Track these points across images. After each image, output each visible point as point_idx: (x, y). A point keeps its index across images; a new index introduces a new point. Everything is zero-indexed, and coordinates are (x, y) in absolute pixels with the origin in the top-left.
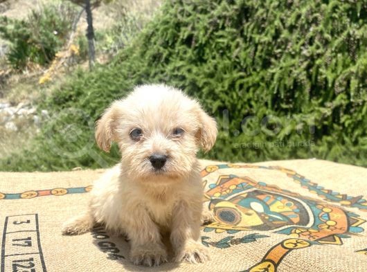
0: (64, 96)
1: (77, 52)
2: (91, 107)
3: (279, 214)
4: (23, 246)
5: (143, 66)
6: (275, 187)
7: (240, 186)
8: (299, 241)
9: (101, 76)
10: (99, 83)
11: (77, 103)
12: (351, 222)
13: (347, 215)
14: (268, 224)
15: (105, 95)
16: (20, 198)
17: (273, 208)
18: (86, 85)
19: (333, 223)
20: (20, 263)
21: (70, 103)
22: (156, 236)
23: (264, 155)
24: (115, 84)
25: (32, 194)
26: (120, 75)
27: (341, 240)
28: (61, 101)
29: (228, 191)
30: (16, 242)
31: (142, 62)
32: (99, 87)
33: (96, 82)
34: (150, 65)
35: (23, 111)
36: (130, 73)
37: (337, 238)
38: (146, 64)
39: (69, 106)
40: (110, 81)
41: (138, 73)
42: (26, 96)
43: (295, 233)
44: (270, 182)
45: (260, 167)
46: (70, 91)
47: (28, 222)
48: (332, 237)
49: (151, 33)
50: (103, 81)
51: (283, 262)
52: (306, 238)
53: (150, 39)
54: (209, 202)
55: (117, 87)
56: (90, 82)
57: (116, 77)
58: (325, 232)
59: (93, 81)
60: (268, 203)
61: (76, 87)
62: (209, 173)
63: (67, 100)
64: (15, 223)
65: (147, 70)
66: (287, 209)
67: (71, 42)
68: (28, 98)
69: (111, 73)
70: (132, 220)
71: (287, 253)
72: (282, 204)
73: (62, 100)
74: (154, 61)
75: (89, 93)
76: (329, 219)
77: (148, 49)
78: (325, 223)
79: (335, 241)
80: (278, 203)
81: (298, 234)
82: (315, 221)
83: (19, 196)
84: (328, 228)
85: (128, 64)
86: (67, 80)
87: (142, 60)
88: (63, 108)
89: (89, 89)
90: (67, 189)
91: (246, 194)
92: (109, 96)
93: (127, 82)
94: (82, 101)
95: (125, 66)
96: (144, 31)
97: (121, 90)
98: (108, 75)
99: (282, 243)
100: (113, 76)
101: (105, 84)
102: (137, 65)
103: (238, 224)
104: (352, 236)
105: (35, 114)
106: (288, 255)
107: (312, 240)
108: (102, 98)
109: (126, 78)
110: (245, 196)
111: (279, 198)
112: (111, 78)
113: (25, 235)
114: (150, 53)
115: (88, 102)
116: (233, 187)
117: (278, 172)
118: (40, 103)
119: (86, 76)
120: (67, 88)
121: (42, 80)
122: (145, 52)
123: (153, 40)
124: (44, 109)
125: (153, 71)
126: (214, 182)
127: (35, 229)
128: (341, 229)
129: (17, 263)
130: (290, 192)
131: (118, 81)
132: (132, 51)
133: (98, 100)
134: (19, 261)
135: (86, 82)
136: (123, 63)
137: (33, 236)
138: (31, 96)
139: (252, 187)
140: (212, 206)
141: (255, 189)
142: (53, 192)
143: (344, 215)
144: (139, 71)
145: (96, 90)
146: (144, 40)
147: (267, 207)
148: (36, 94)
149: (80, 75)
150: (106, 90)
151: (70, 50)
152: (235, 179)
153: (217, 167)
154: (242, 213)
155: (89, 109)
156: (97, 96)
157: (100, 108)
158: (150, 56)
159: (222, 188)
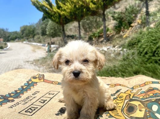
0: (132, 42)
1: (140, 23)
9: (149, 33)
10: (148, 36)
11: (137, 46)
15: (150, 41)
18: (142, 37)
20: (32, 108)
21: (135, 46)
24: (155, 36)
26: (158, 32)
29: (147, 96)
30: (41, 101)
32: (148, 38)
33: (146, 36)
35: (117, 49)
39: (134, 47)
40: (153, 35)
42: (119, 43)
46: (135, 40)
47: (53, 94)
54: (128, 100)
56: (144, 36)
57: (156, 33)
59: (145, 35)
61: (138, 38)
67: (138, 18)
73: (132, 44)
75: (143, 41)
86: (134, 35)
88: (132, 48)
89: (143, 39)
92: (152, 42)
94: (139, 45)
97: (157, 39)
98: (153, 32)
101: (150, 36)
105: (121, 50)
108: (148, 43)
112: (154, 34)
115: (142, 45)
116: (151, 95)
118: (123, 46)
119: (143, 33)
120: (134, 39)
121: (124, 36)
124: (125, 48)
133: (146, 44)
135: (142, 36)
138: (120, 43)
145: (146, 39)
148: (122, 42)
149: (141, 33)
150: (150, 39)
151: (137, 22)
152: (155, 90)
153: (151, 83)
154: (138, 109)
155: (142, 48)
156: (146, 42)
157: (147, 47)
159: (146, 94)
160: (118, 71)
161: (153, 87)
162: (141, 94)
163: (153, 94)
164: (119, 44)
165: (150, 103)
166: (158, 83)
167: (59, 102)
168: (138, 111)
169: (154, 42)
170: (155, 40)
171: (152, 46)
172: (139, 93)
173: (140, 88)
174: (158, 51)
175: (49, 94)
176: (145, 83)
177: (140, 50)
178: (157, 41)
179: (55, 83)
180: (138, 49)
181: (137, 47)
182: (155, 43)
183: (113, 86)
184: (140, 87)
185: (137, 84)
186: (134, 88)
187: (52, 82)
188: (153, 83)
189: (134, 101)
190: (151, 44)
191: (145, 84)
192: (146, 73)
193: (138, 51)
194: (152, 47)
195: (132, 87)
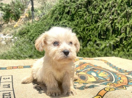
0: (23, 32)
1: (27, 16)
2: (33, 36)
3: (102, 77)
4: (7, 87)
5: (52, 22)
6: (100, 67)
7: (87, 66)
8: (111, 88)
9: (36, 25)
10: (36, 27)
11: (27, 35)
12: (129, 81)
13: (127, 78)
14: (98, 81)
16: (6, 69)
17: (100, 75)
19: (122, 81)
20: (5, 94)
21: (25, 35)
22: (57, 85)
23: (95, 55)
25: (11, 68)
26: (43, 25)
27: (126, 88)
28: (22, 34)
29: (83, 68)
30: (4, 86)
31: (51, 20)
32: (36, 29)
33: (34, 27)
34: (54, 21)
35: (8, 37)
36: (47, 24)
37: (124, 87)
38: (53, 21)
40: (40, 27)
41: (50, 24)
43: (108, 84)
44: (98, 65)
45: (95, 59)
46: (25, 30)
47: (9, 78)
48: (122, 86)
49: (54, 10)
50: (37, 27)
51: (105, 96)
52: (113, 87)
53: (54, 12)
55: (42, 29)
57: (42, 25)
58: (120, 85)
59: (33, 27)
60: (98, 73)
61: (27, 29)
62: (76, 61)
63: (24, 34)
64: (4, 79)
65: (53, 23)
66: (105, 75)
67: (25, 12)
68: (10, 33)
69: (40, 24)
70: (48, 79)
71: (106, 93)
72: (103, 74)
74: (55, 20)
75: (32, 31)
76: (121, 80)
77: (53, 15)
78: (119, 81)
79: (124, 88)
80: (102, 73)
81: (110, 85)
82: (115, 80)
83: (6, 68)
84: (120, 83)
85: (46, 21)
87: (51, 19)
88: (22, 36)
89: (32, 30)
90: (24, 66)
92: (39, 32)
93: (46, 27)
94: (29, 34)
95: (45, 21)
96: (52, 9)
99: (104, 89)
100: (41, 25)
102: (49, 21)
103: (87, 80)
104: (130, 86)
105: (12, 38)
106: (107, 93)
107: (115, 87)
108: (37, 33)
109: (45, 26)
110: (89, 70)
111: (102, 71)
112: (40, 26)
113: (7, 84)
114: (54, 17)
115: (31, 34)
116: (85, 67)
117: (101, 62)
118: (14, 35)
119: (31, 25)
120: (24, 29)
121: (15, 26)
122: (52, 17)
123: (55, 12)
124: (16, 37)
125: (55, 24)
126: (78, 65)
127: (11, 81)
128: (125, 83)
129: (4, 94)
130: (106, 69)
131: (43, 27)
132: (47, 16)
133: (35, 34)
134: (5, 93)
135: (31, 27)
136: (44, 20)
137: (11, 84)
138: (11, 32)
139: (92, 67)
140: (77, 74)
142: (18, 67)
143: (126, 78)
144: (50, 23)
145: (34, 30)
146: (52, 12)
147: (97, 74)
148: (13, 31)
149: (29, 25)
150: (38, 30)
151: (25, 15)
152: (86, 64)
153: (79, 59)
154: (88, 77)
156: (35, 32)
157: (36, 36)
158: (54, 18)
159: (81, 67)
166: (82, 59)
177: (30, 38)
180: (28, 37)
193: (28, 39)
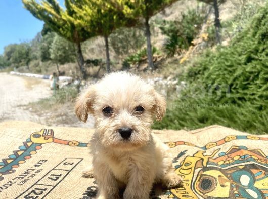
0: (195, 71)
1: (206, 38)
2: (212, 78)
4: (52, 179)
5: (254, 44)
7: (243, 157)
9: (221, 54)
10: (219, 60)
11: (203, 76)
14: (231, 198)
15: (222, 69)
17: (258, 184)
18: (210, 62)
20: (36, 191)
21: (199, 76)
24: (230, 60)
26: (235, 53)
29: (231, 161)
31: (253, 41)
32: (219, 63)
33: (217, 60)
34: (259, 43)
35: (170, 82)
36: (243, 51)
38: (256, 42)
39: (198, 78)
40: (227, 58)
41: (248, 50)
42: (172, 72)
46: (199, 67)
47: (72, 164)
49: (261, 17)
53: (261, 21)
54: (200, 169)
55: (232, 63)
56: (213, 60)
57: (232, 55)
59: (215, 59)
60: (257, 178)
61: (203, 64)
63: (196, 74)
65: (256, 47)
67: (202, 31)
69: (229, 52)
73: (193, 74)
74: (263, 39)
75: (211, 68)
77: (259, 30)
85: (242, 43)
86: (197, 59)
87: (254, 39)
88: (194, 80)
89: (212, 65)
91: (243, 166)
92: (226, 70)
93: (240, 58)
94: (206, 74)
95: (240, 45)
96: (257, 15)
97: (235, 64)
98: (227, 54)
100: (230, 54)
101: (223, 60)
102: (249, 44)
105: (177, 84)
108: (220, 71)
109: (240, 55)
110: (241, 167)
112: (229, 56)
114: (260, 32)
115: (210, 74)
116: (237, 158)
118: (179, 77)
119: (211, 55)
120: (196, 65)
121: (181, 61)
122: (256, 33)
123: (263, 22)
124: (183, 80)
125: (261, 48)
127: (70, 169)
131: (234, 57)
132: (246, 33)
133: (217, 73)
134: (38, 189)
135: (210, 60)
136: (239, 43)
137: (64, 174)
138: (175, 72)
140: (201, 172)
141: (253, 162)
144: (249, 48)
145: (217, 66)
146: (257, 23)
148: (178, 71)
149: (208, 55)
150: (223, 65)
151: (201, 38)
152: (242, 150)
153: (235, 138)
154: (219, 184)
155: (210, 80)
156: (217, 70)
157: (218, 79)
158: (260, 35)
159: (228, 157)
160: (173, 117)
161: (239, 145)
162: (220, 157)
163: (240, 157)
164: (173, 74)
165: (236, 173)
166: (246, 138)
167: (83, 176)
168: (219, 187)
169: (229, 69)
170: (231, 66)
171: (227, 76)
172: (217, 156)
173: (217, 148)
174: (237, 84)
175: (65, 164)
176: (225, 138)
177: (208, 83)
178: (234, 68)
179: (73, 145)
180: (204, 80)
181: (203, 79)
182: (230, 72)
183: (172, 145)
184: (217, 145)
185: (211, 140)
186: (207, 147)
187: (68, 143)
188: (238, 137)
189: (211, 170)
190: (225, 72)
191: (225, 141)
192: (218, 120)
193: (205, 84)
194: (227, 78)
195: (203, 146)
